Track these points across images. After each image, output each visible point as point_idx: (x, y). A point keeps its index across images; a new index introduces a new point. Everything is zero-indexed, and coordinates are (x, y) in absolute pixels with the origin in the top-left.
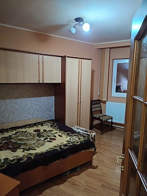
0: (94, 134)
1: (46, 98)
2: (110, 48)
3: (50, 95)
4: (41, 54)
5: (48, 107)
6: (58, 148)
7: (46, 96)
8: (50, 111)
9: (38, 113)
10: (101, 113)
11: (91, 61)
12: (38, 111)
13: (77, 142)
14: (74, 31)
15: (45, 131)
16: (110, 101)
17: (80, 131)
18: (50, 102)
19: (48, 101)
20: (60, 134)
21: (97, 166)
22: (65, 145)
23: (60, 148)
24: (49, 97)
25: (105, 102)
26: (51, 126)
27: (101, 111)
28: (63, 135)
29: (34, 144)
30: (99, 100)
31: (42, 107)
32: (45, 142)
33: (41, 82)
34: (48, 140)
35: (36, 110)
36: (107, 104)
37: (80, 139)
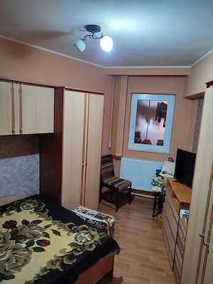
0: (112, 220)
1: (24, 158)
2: (129, 76)
3: (32, 153)
4: (17, 82)
5: (28, 174)
6: (58, 266)
7: (25, 155)
8: (32, 180)
9: (9, 186)
10: (114, 175)
11: (103, 96)
12: (8, 183)
13: (90, 246)
14: (82, 46)
15: (25, 222)
16: (126, 157)
17: (88, 216)
18: (31, 165)
19: (29, 164)
20: (55, 227)
21: (121, 278)
22: (71, 256)
23: (62, 265)
24: (30, 157)
25: (119, 158)
26: (36, 210)
27: (113, 172)
28: (61, 231)
29: (7, 260)
30: (110, 156)
31: (18, 175)
32: (31, 252)
33: (17, 133)
34: (36, 245)
35: (5, 181)
36: (122, 162)
37: (93, 237)
